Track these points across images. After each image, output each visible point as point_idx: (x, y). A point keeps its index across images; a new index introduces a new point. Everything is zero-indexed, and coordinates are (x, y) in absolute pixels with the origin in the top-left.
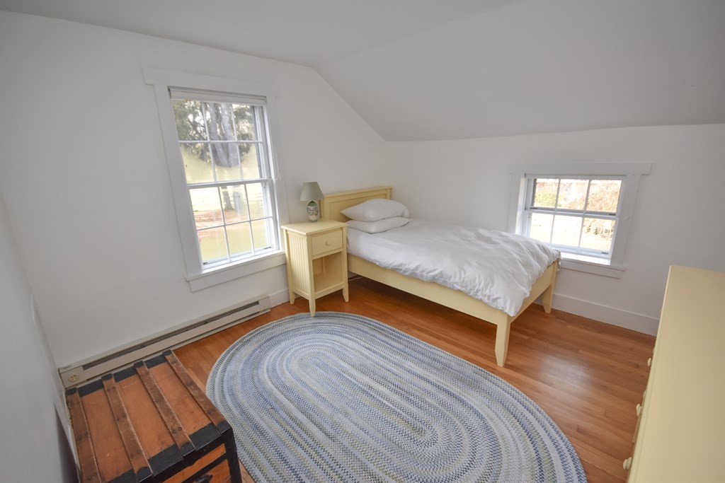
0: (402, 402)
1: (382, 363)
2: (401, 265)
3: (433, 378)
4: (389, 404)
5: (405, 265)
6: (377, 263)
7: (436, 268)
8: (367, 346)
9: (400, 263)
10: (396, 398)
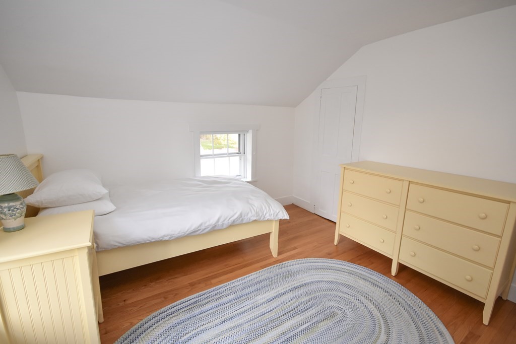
0: (304, 316)
1: (258, 313)
2: (201, 225)
3: (280, 290)
4: (307, 325)
5: (205, 223)
6: (167, 238)
7: (235, 212)
8: (217, 321)
9: (199, 223)
10: (299, 319)
